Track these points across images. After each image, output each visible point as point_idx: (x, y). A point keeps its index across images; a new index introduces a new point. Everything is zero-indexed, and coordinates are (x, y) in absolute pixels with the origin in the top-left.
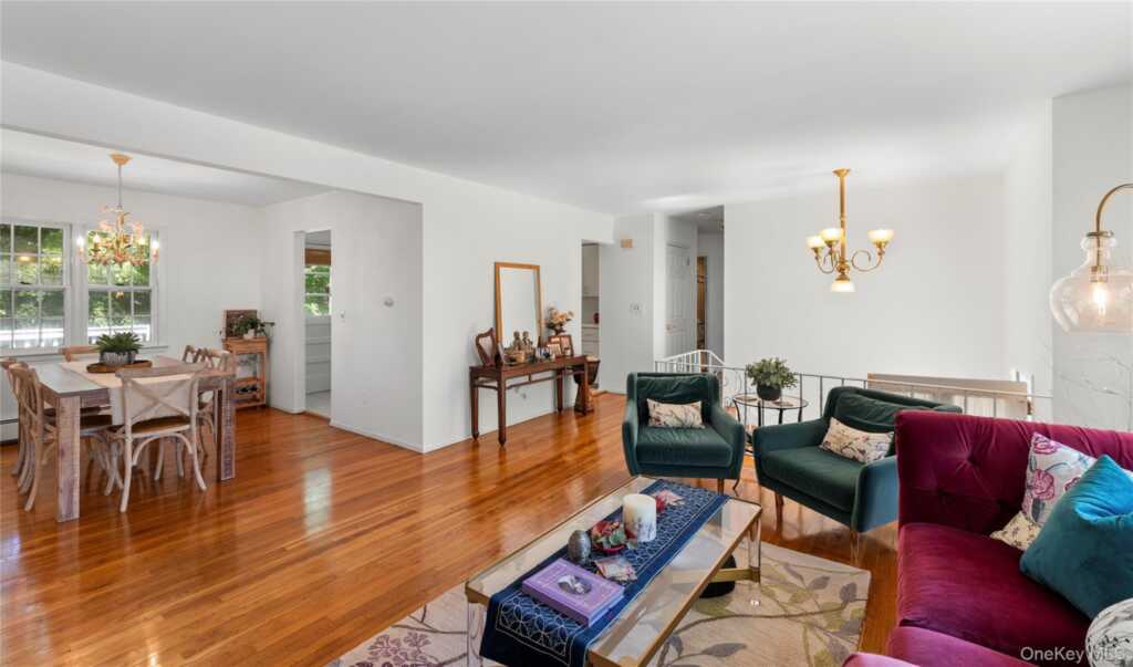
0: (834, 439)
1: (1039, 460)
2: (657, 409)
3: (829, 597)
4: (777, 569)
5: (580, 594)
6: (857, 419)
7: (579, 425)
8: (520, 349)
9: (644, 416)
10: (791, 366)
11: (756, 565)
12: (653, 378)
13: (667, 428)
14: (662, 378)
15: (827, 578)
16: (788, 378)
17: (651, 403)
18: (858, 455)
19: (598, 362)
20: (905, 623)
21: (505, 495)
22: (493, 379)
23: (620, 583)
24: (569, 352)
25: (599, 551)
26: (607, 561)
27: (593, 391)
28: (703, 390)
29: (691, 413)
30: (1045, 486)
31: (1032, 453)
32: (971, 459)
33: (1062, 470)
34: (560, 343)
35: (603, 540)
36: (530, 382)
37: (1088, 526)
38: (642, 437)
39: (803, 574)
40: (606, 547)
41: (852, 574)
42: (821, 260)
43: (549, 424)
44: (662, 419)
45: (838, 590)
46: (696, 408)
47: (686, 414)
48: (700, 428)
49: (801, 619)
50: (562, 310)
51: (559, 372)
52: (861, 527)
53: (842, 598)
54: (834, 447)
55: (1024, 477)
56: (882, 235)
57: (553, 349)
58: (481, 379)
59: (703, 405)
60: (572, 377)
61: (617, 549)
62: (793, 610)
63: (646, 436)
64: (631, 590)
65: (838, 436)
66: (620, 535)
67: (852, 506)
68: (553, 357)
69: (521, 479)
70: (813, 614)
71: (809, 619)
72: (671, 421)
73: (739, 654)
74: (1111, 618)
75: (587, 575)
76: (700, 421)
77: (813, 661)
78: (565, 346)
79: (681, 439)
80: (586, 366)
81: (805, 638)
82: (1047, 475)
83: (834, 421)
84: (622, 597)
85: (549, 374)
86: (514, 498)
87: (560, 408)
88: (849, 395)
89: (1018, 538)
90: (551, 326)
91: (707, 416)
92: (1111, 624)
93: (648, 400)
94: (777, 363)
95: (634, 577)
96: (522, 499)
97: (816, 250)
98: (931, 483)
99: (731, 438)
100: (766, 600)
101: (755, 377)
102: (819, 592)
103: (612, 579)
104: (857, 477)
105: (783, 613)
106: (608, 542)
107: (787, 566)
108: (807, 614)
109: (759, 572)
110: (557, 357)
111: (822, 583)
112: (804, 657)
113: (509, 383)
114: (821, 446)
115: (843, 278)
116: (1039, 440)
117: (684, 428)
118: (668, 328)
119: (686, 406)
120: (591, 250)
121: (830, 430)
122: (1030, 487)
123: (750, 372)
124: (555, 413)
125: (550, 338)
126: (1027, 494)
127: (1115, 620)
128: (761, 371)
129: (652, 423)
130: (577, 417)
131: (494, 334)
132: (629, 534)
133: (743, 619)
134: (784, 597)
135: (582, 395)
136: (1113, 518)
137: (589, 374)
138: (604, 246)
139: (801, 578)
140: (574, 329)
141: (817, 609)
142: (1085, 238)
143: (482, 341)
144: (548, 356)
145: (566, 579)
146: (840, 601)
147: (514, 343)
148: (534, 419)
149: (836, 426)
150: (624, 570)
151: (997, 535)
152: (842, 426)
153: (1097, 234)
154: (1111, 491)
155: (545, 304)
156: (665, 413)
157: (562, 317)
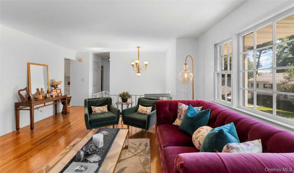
0: (140, 110)
1: (180, 107)
2: (95, 109)
3: (142, 147)
4: (130, 144)
5: (84, 171)
6: (145, 104)
7: (63, 119)
8: (39, 94)
9: (90, 111)
10: (130, 93)
11: (127, 145)
12: (93, 100)
13: (98, 114)
14: (96, 100)
15: (141, 143)
16: (130, 96)
17: (92, 107)
18: (145, 112)
19: (71, 97)
20: (164, 147)
21: (37, 148)
22: (28, 106)
23: (96, 162)
24: (60, 94)
25: (87, 155)
26: (90, 157)
27: (69, 107)
28: (107, 102)
29: (105, 108)
30: (181, 112)
31: (178, 106)
32: (169, 109)
33: (183, 108)
34: (57, 92)
35: (88, 151)
36: (45, 105)
37: (190, 118)
38: (90, 117)
39: (136, 144)
40: (90, 153)
41: (146, 140)
42: (134, 68)
43: (52, 120)
44: (96, 111)
45: (144, 145)
46: (106, 107)
47: (103, 109)
48: (107, 112)
49: (138, 155)
50: (57, 81)
51: (56, 101)
52: (147, 129)
53: (145, 146)
54: (140, 112)
55: (177, 111)
56: (146, 63)
57: (54, 94)
58: (20, 107)
59: (108, 106)
60: (61, 103)
61: (93, 152)
62: (136, 153)
63: (91, 117)
64: (100, 163)
65: (141, 109)
66: (93, 147)
67: (146, 124)
68: (54, 96)
69: (43, 141)
70: (140, 152)
71: (139, 154)
72: (99, 112)
73: (126, 170)
74: (196, 134)
75: (84, 164)
76: (107, 110)
77: (142, 164)
78: (58, 93)
79: (102, 116)
80: (67, 99)
81: (140, 159)
82: (181, 110)
83: (140, 105)
84: (98, 166)
85: (52, 102)
86: (41, 148)
87: (56, 113)
88: (143, 99)
89: (177, 123)
90: (52, 86)
91: (109, 109)
92: (196, 135)
93: (92, 106)
94: (127, 93)
95: (100, 159)
96: (45, 148)
97: (133, 65)
98: (162, 115)
99: (116, 113)
100: (129, 153)
101: (122, 97)
102: (140, 147)
103: (94, 162)
104: (147, 118)
105: (134, 155)
106: (90, 151)
107: (132, 143)
108: (139, 153)
109: (128, 147)
110: (55, 96)
111: (140, 145)
112: (140, 164)
113: (35, 107)
114: (137, 112)
115: (139, 72)
116: (179, 103)
117: (103, 113)
118: (93, 86)
119: (103, 107)
120: (68, 61)
121: (139, 108)
122: (179, 113)
123: (120, 96)
124: (54, 115)
125: (52, 91)
126: (178, 114)
127: (197, 134)
128: (123, 95)
129: (93, 113)
130: (63, 116)
131: (28, 89)
132: (96, 147)
133: (125, 160)
134: (133, 151)
135: (65, 108)
136: (193, 115)
137: (68, 101)
138: (72, 60)
139: (136, 145)
140: (62, 87)
141: (141, 151)
142: (184, 65)
143: (21, 92)
144: (52, 96)
145: (78, 168)
146: (145, 147)
147: (37, 92)
148: (45, 119)
149: (140, 107)
150: (97, 158)
151: (174, 124)
152: (142, 106)
153: (186, 64)
154: (192, 111)
155: (50, 78)
156: (97, 109)
157: (57, 83)
